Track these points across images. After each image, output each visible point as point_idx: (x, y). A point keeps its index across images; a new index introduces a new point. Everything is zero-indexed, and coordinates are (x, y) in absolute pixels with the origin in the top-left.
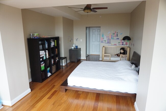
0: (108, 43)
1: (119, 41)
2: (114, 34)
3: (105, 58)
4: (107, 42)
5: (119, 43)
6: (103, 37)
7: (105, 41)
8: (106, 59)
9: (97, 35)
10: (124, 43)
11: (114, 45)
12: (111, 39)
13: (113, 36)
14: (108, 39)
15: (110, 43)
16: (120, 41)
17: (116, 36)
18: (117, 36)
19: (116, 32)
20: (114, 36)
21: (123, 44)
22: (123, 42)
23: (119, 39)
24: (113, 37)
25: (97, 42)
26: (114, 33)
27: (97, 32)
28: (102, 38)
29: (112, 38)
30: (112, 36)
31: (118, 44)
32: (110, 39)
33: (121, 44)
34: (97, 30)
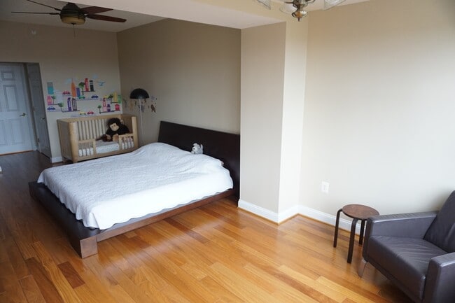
0: (70, 110)
1: (99, 102)
2: (82, 84)
3: (80, 151)
4: (66, 107)
5: (99, 107)
6: (53, 93)
7: (61, 105)
8: (85, 154)
9: (5, 89)
10: (113, 107)
11: (89, 113)
12: (76, 98)
13: (81, 90)
14: (69, 99)
15: (75, 110)
16: (101, 103)
17: (90, 90)
18: (92, 90)
19: (86, 79)
20: (85, 90)
21: (109, 111)
22: (109, 106)
23: (97, 97)
24: (81, 93)
25: (9, 111)
26: (84, 81)
27: (4, 79)
28: (49, 98)
29: (79, 95)
30: (78, 89)
31: (96, 111)
32: (73, 99)
33: (105, 109)
34: (3, 72)
